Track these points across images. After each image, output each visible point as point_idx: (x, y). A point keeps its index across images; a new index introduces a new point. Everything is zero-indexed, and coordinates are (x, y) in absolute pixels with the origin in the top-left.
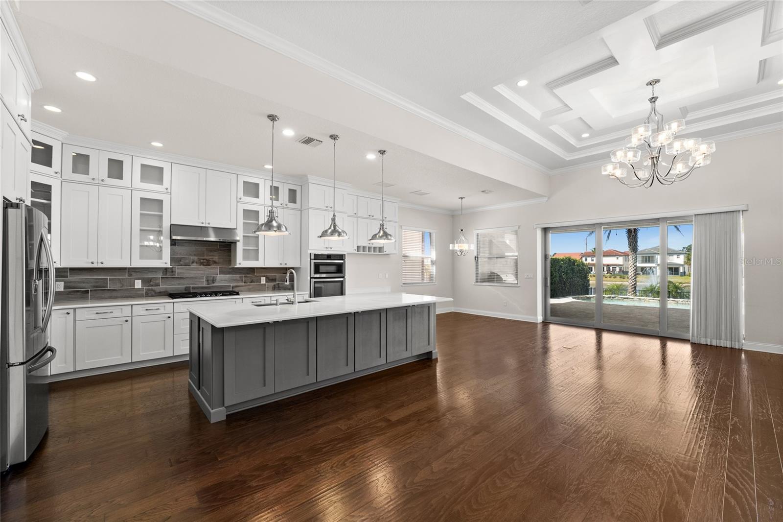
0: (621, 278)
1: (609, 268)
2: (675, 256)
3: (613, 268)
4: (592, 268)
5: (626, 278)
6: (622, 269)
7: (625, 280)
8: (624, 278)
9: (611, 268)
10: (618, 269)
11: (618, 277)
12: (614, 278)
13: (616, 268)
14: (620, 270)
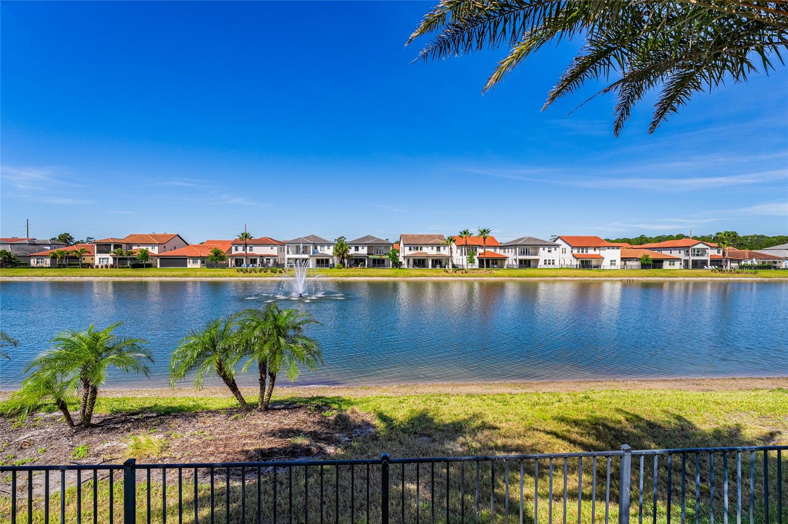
0: (272, 272)
1: (263, 259)
2: (326, 247)
3: (267, 259)
4: (243, 260)
5: (278, 272)
6: (277, 261)
7: (276, 275)
8: (275, 273)
9: (265, 260)
10: (272, 261)
11: (269, 271)
12: (265, 272)
13: (270, 259)
14: (275, 262)
